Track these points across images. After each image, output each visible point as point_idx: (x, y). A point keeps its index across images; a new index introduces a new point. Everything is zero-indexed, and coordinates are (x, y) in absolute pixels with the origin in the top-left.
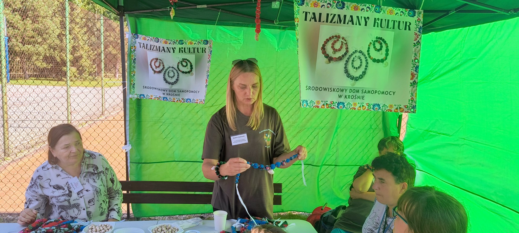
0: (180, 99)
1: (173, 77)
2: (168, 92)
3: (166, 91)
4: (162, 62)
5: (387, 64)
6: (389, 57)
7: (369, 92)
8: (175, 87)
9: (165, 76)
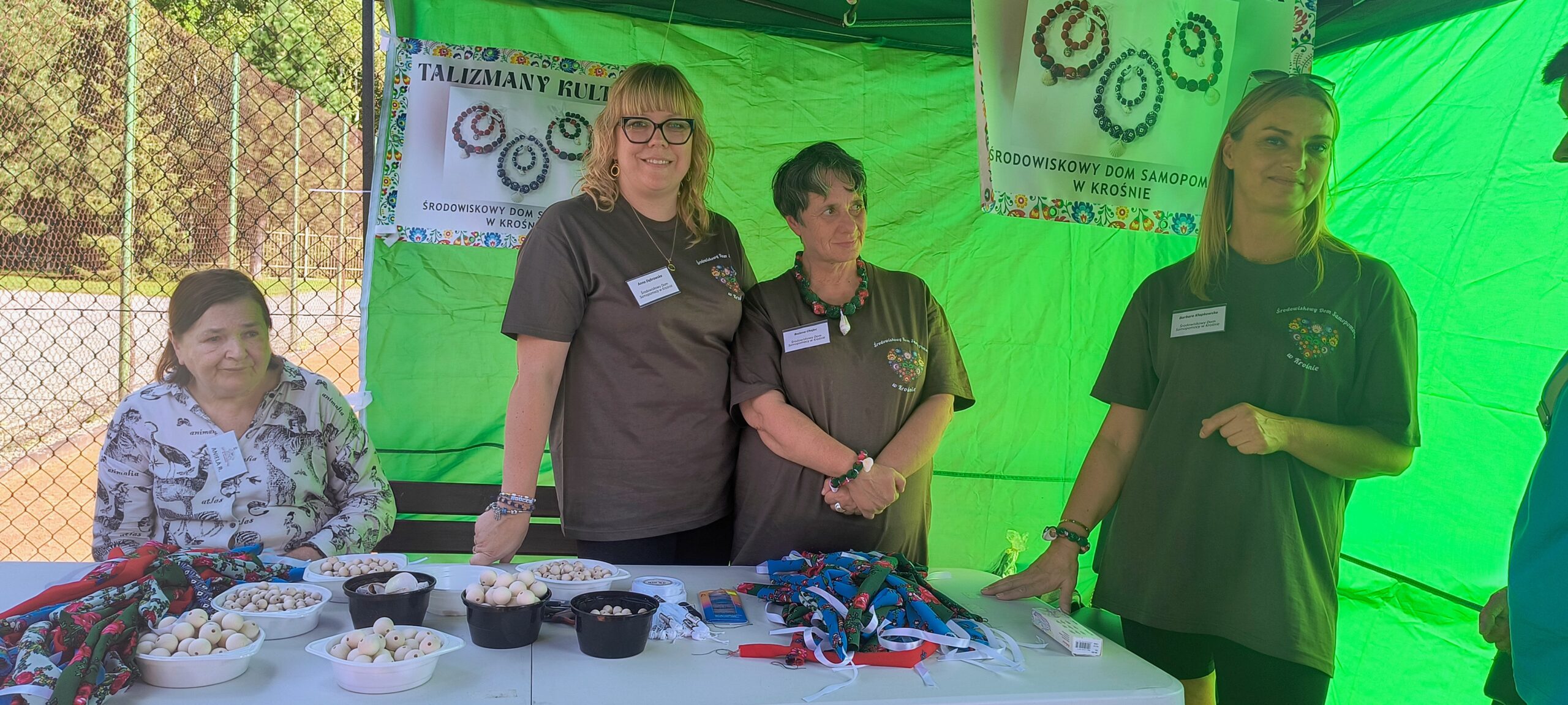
1: (529, 167)
2: (506, 216)
3: (499, 210)
4: (499, 119)
5: (1217, 95)
6: (1224, 76)
7: (1163, 177)
8: (530, 200)
9: (504, 164)
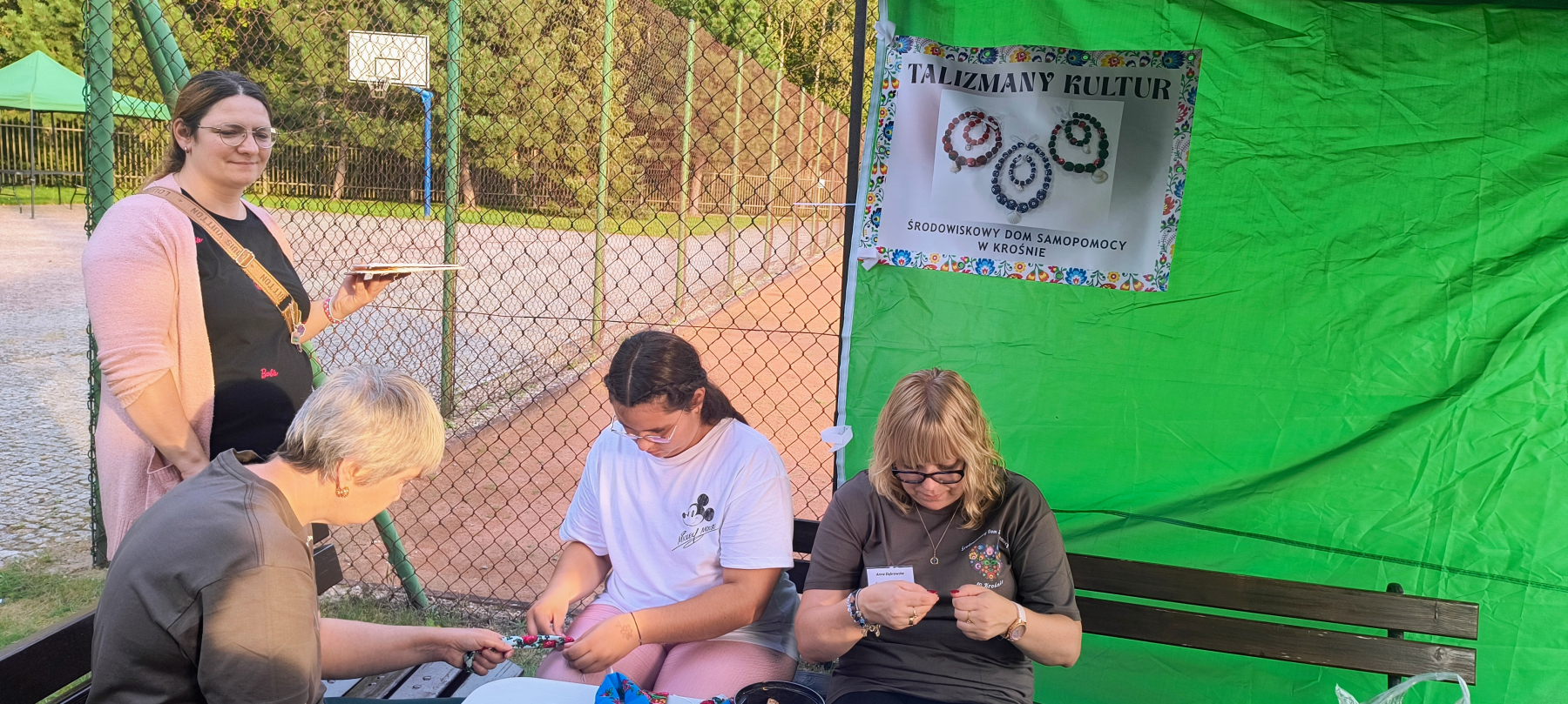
0: (1045, 269)
1: (1028, 182)
2: (1001, 239)
3: (992, 233)
4: (996, 127)
8: (1029, 221)
9: (999, 178)
